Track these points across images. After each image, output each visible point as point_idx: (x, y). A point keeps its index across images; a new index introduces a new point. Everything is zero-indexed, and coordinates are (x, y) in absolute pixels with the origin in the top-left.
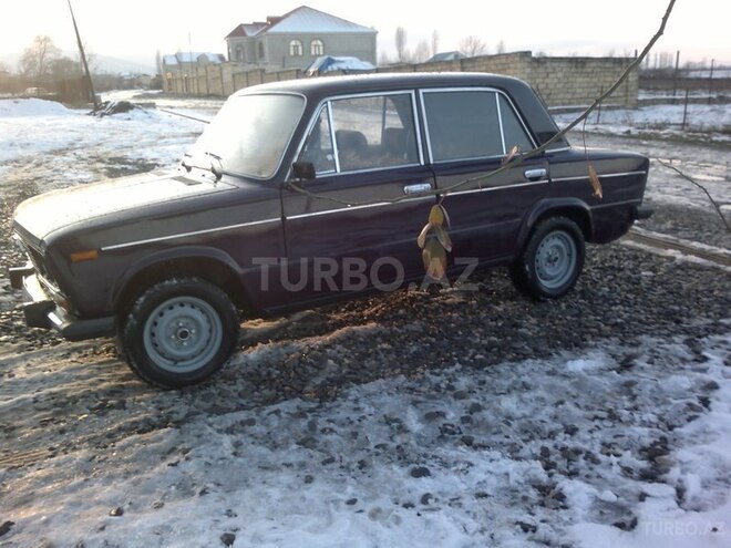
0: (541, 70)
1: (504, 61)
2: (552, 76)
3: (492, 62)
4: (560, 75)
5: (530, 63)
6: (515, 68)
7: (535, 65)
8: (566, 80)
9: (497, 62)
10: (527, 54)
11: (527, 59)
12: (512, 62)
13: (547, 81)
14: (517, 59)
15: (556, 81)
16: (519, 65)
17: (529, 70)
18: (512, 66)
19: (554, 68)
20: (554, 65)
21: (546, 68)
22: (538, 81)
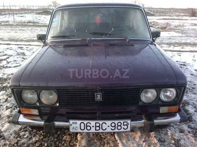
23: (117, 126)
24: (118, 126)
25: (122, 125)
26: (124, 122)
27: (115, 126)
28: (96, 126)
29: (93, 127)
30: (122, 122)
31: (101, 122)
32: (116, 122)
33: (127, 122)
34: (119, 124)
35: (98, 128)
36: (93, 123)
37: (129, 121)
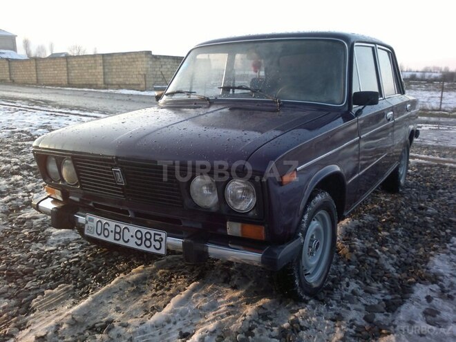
0: (158, 63)
1: (134, 56)
2: (164, 67)
3: (125, 57)
4: (169, 67)
5: (152, 58)
6: (143, 61)
7: (154, 59)
8: (172, 70)
9: (129, 57)
10: (149, 53)
11: (149, 56)
12: (141, 57)
13: (161, 70)
14: (144, 55)
15: (166, 70)
16: (145, 59)
17: (150, 63)
18: (140, 59)
19: (165, 62)
20: (165, 60)
21: (161, 62)
22: (156, 69)
23: (144, 239)
24: (146, 239)
25: (152, 240)
26: (155, 234)
27: (141, 239)
28: (116, 233)
29: (112, 231)
30: (152, 232)
31: (123, 226)
32: (144, 231)
33: (160, 235)
34: (148, 236)
35: (118, 237)
36: (112, 224)
37: (163, 235)
